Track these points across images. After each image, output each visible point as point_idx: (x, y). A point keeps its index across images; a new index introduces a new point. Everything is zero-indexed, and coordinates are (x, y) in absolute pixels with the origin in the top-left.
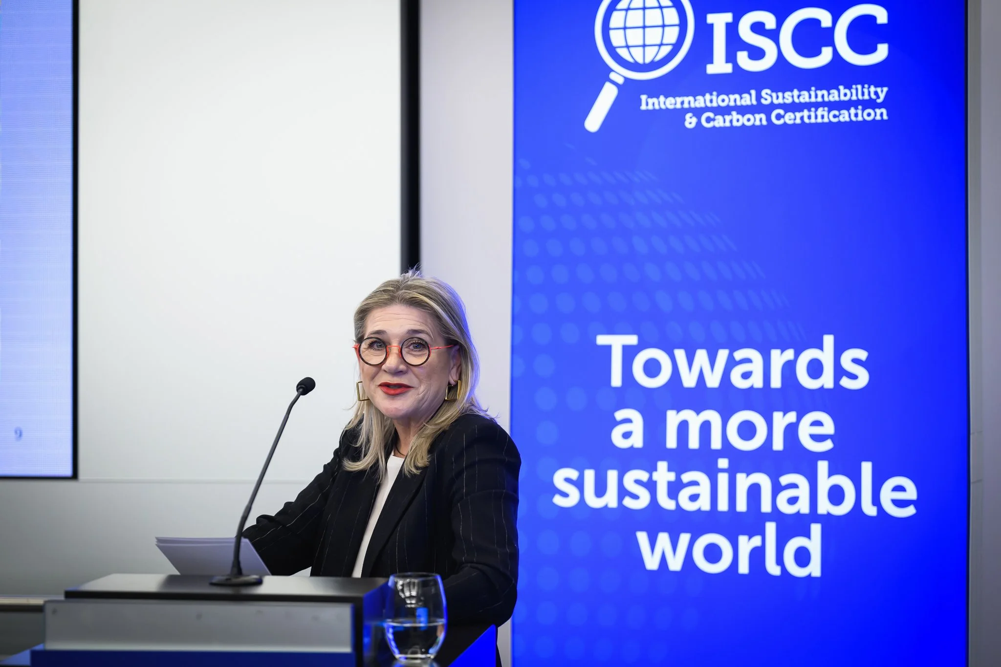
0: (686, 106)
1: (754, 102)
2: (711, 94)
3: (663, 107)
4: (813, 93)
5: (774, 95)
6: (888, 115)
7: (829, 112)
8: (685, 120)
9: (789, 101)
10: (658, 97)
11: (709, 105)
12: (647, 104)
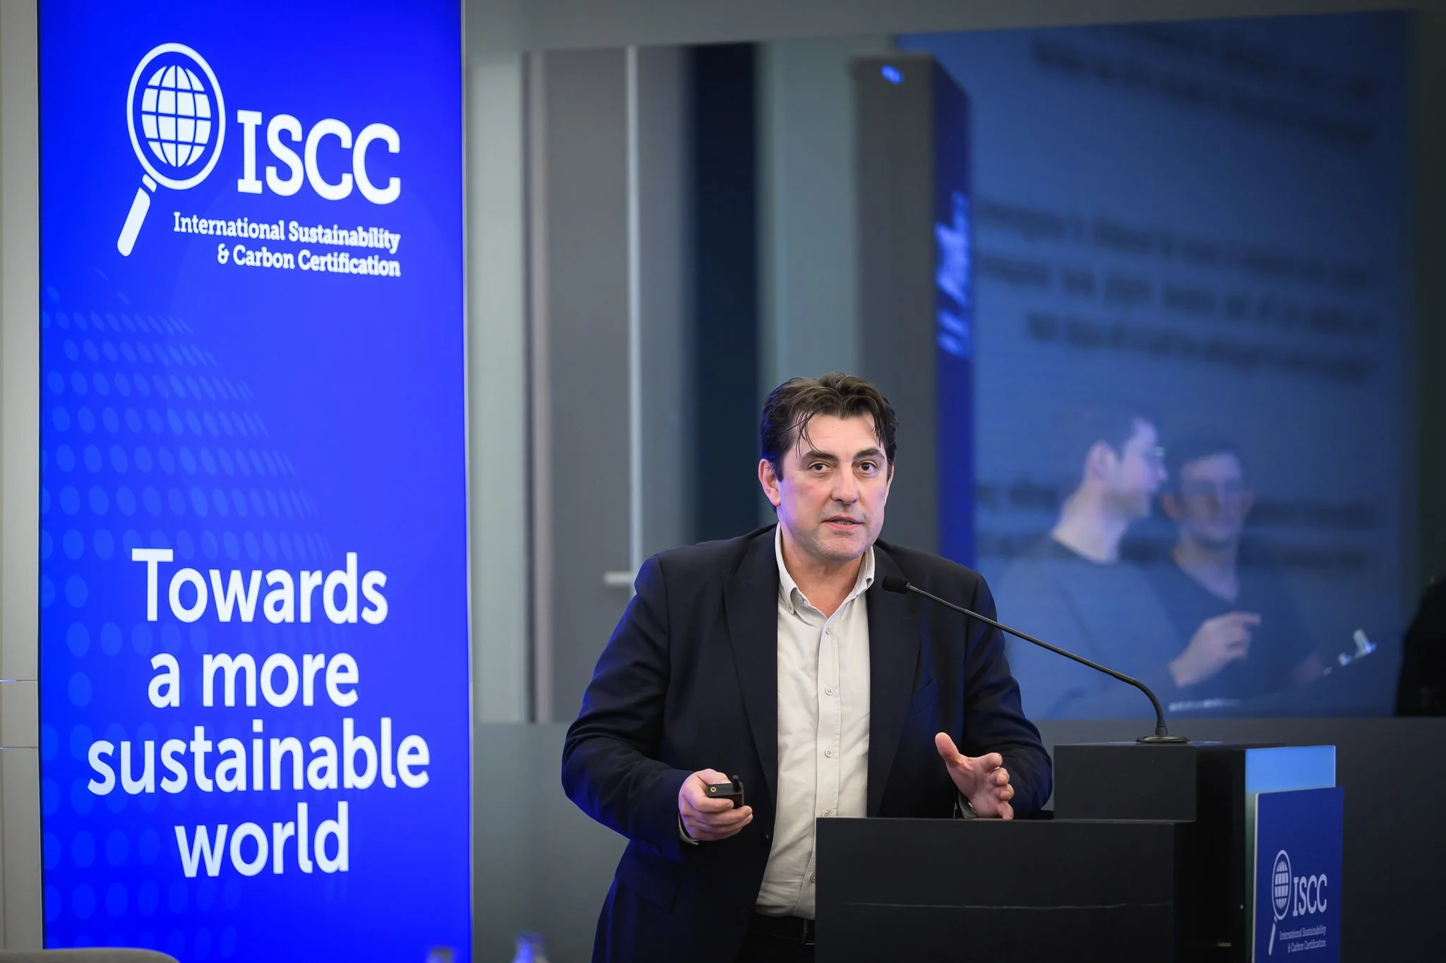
0: (218, 233)
1: (283, 238)
2: (243, 221)
3: (196, 231)
4: (336, 233)
5: (301, 229)
6: (401, 270)
7: (350, 258)
8: (218, 252)
9: (314, 241)
10: (191, 218)
11: (240, 234)
12: (180, 226)
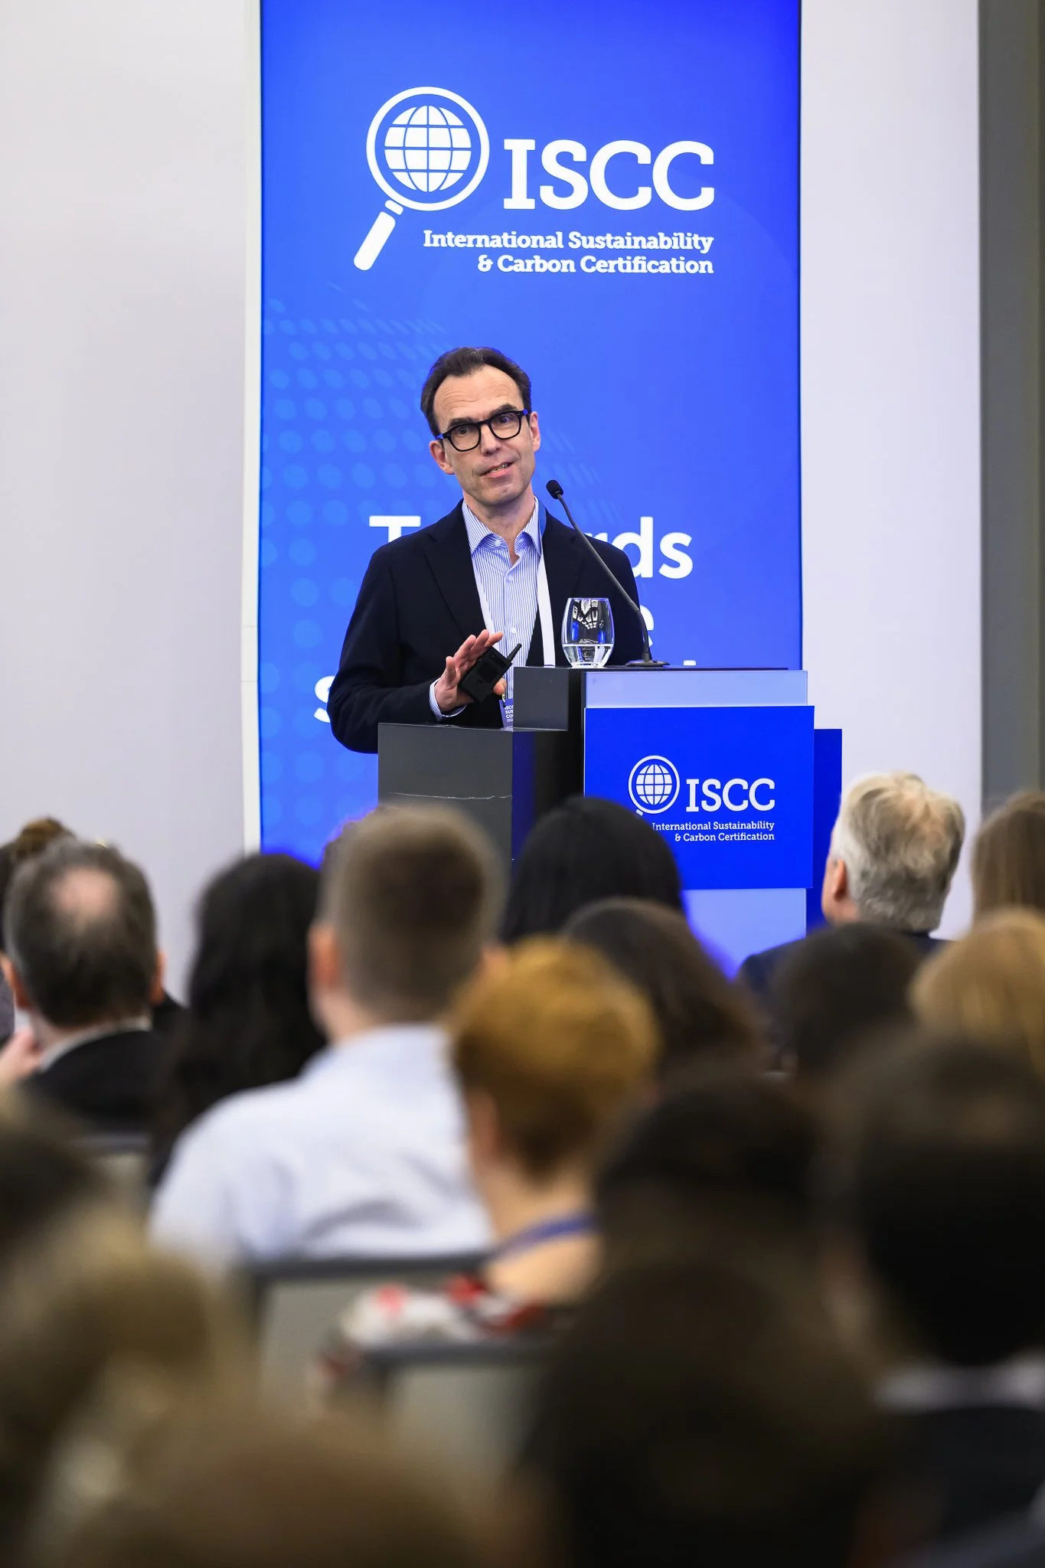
0: (479, 245)
1: (562, 246)
2: (510, 234)
3: (452, 245)
4: (629, 239)
5: (584, 239)
6: (713, 268)
7: (647, 261)
8: (478, 262)
9: (601, 246)
10: (445, 234)
11: (507, 245)
12: (432, 241)
